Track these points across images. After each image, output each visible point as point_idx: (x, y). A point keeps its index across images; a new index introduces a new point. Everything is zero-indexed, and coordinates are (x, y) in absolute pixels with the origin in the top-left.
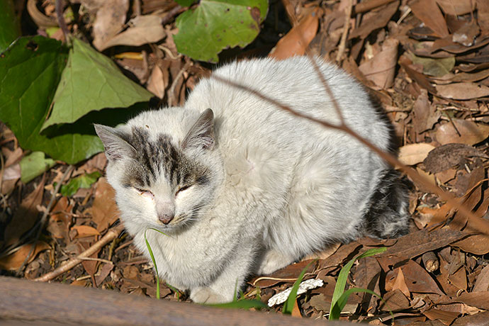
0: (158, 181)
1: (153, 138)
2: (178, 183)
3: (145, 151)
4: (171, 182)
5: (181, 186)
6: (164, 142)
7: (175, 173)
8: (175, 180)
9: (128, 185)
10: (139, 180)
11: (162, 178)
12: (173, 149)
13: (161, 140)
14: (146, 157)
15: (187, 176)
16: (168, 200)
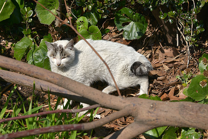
0: (57, 55)
1: (58, 46)
2: (62, 56)
3: (56, 48)
4: (60, 56)
5: (63, 57)
6: (60, 47)
7: (62, 54)
8: (61, 56)
9: (51, 56)
10: (53, 55)
11: (58, 55)
12: (62, 48)
13: (60, 46)
14: (56, 50)
15: (65, 55)
16: (60, 60)
